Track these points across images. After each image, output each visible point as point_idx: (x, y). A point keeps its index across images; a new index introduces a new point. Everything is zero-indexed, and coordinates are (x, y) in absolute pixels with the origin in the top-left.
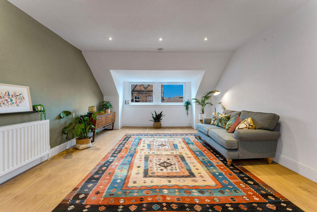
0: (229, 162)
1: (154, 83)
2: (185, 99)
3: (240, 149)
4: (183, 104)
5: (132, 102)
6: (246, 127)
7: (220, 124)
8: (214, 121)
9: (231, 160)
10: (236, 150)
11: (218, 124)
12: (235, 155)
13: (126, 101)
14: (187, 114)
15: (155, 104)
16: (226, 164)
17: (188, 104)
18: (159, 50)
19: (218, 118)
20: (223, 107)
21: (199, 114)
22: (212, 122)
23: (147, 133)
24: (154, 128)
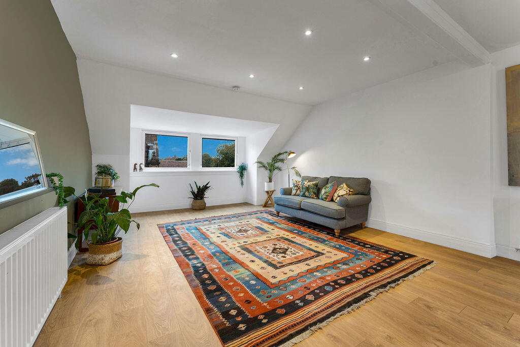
0: (337, 232)
1: (189, 134)
2: (238, 162)
3: (347, 217)
4: (235, 169)
5: (146, 166)
6: (347, 194)
7: (307, 194)
8: (297, 190)
9: (339, 231)
10: (344, 218)
11: (304, 194)
12: (342, 224)
13: (136, 164)
14: (242, 184)
15: (190, 170)
16: (334, 235)
17: (243, 169)
18: (234, 88)
19: (304, 187)
20: (296, 173)
21: (266, 183)
22: (294, 192)
23: (196, 219)
24: (193, 210)
